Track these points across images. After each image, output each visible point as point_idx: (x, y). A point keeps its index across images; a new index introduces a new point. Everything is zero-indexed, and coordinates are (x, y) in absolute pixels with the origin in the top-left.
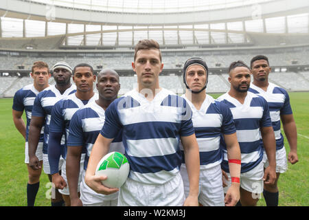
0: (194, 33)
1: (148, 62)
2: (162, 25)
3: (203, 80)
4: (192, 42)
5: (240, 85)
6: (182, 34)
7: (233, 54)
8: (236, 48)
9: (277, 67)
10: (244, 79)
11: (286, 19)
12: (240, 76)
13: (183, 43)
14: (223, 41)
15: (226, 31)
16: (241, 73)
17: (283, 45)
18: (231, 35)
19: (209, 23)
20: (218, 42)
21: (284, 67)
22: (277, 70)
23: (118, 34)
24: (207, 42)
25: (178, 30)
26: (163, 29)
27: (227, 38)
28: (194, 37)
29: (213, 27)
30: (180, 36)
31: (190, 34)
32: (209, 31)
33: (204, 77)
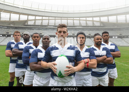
0: (80, 21)
1: (62, 32)
2: (67, 17)
3: (84, 40)
4: (79, 25)
5: (98, 43)
6: (75, 21)
7: (96, 30)
8: (97, 28)
9: (114, 36)
10: (99, 40)
11: (117, 17)
12: (98, 39)
13: (76, 25)
14: (92, 25)
15: (93, 21)
16: (99, 38)
17: (116, 27)
18: (95, 23)
19: (86, 17)
20: (89, 25)
21: (116, 36)
22: (113, 37)
23: (49, 21)
24: (85, 25)
25: (73, 20)
26: (67, 19)
27: (93, 23)
28: (80, 23)
29: (88, 19)
30: (74, 22)
31: (78, 22)
32: (86, 20)
33: (84, 39)
